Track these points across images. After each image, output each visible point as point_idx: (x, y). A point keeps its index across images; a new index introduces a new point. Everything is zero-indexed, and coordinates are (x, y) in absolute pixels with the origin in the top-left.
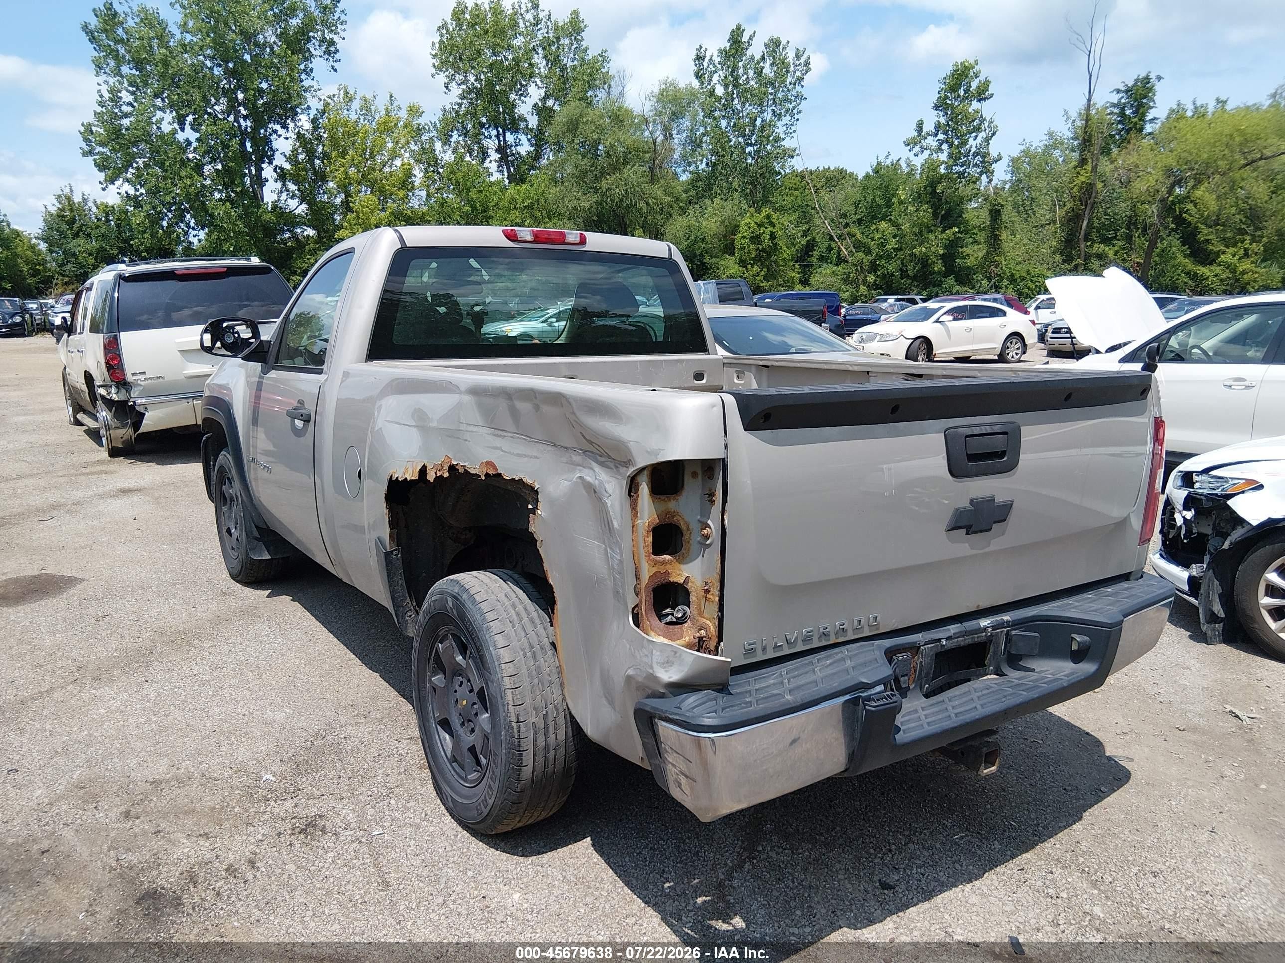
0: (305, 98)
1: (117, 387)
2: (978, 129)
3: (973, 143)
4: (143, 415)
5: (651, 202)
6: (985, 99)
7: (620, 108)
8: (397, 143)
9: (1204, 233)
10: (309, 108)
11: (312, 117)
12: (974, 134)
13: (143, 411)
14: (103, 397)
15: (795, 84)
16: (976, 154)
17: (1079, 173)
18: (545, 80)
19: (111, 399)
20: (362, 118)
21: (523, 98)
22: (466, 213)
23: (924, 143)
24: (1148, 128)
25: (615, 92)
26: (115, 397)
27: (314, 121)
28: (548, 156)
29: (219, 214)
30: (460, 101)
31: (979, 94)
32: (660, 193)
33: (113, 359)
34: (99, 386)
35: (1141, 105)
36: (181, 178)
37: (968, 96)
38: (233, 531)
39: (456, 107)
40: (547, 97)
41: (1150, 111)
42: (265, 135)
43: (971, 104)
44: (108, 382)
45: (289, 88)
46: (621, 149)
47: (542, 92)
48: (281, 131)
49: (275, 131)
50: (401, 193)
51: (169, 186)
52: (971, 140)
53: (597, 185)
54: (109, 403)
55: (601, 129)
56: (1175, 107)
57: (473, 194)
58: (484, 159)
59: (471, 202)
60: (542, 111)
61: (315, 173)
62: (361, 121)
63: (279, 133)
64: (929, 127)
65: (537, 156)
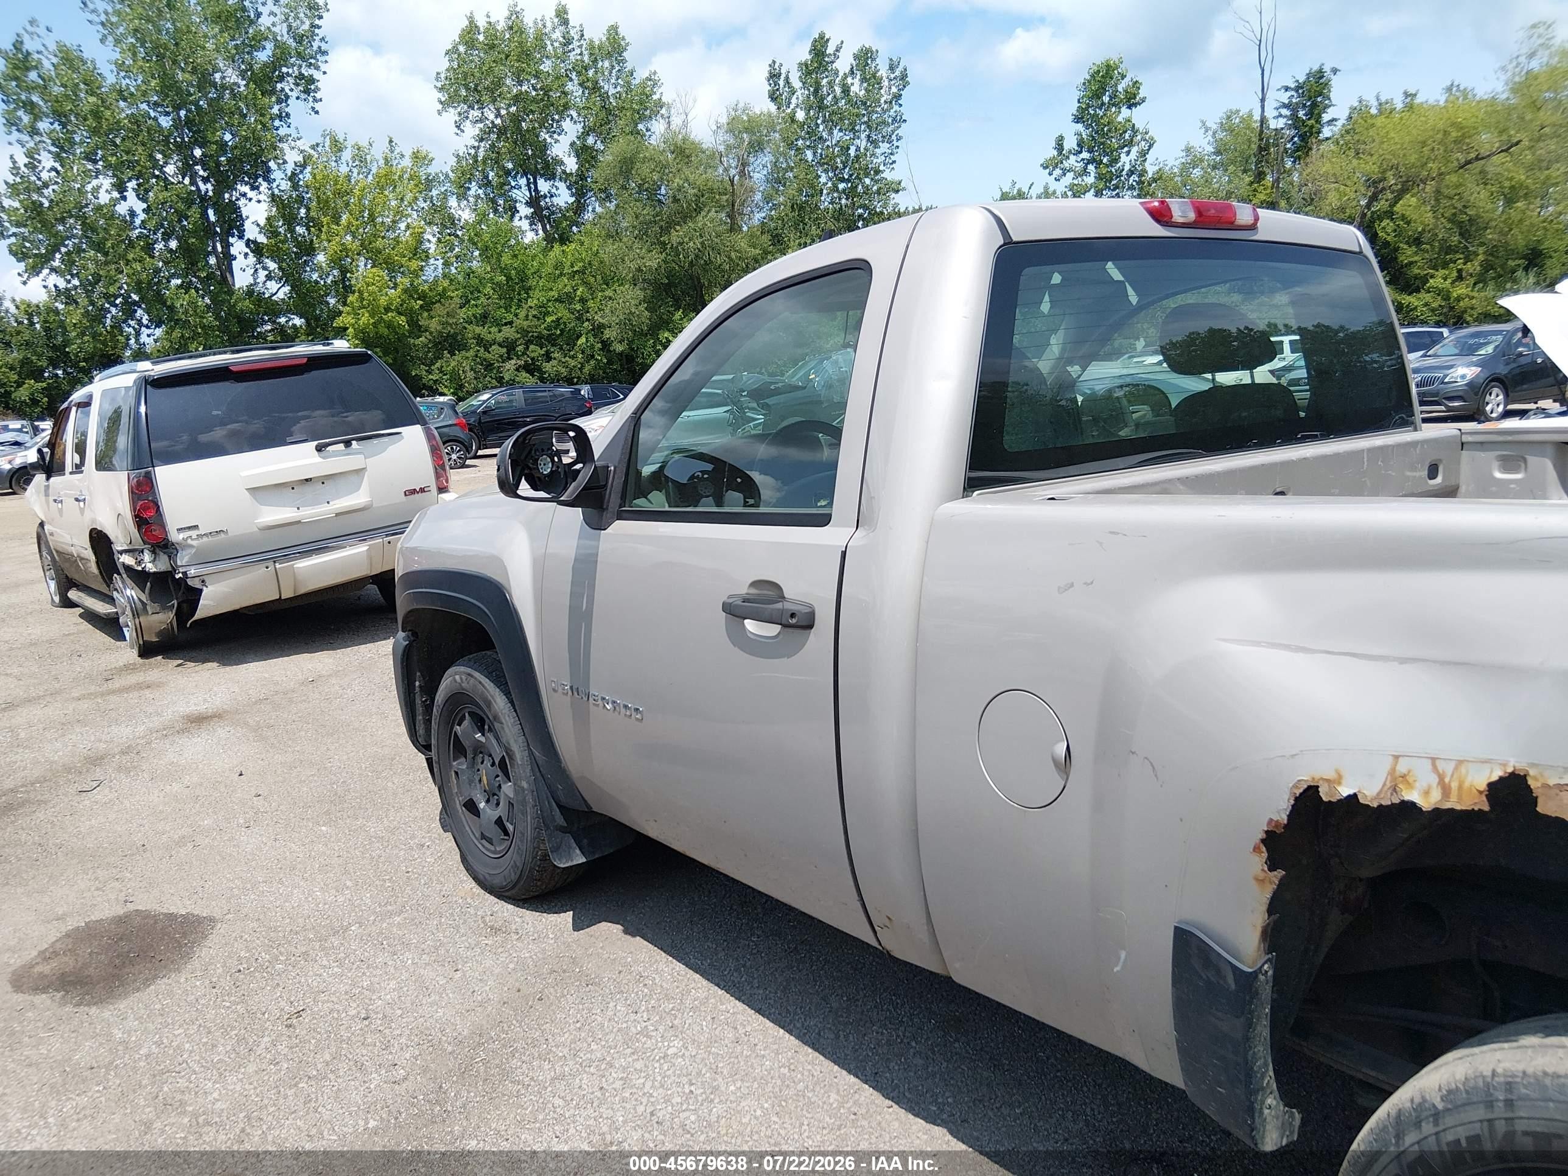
0: (282, 150)
1: (153, 552)
2: (1130, 143)
3: (1126, 160)
4: (201, 591)
5: (734, 257)
6: (1135, 105)
7: (684, 140)
8: (402, 199)
9: (1407, 254)
10: (285, 162)
11: (289, 174)
12: (1126, 149)
13: (199, 586)
14: (128, 569)
15: (891, 102)
16: (1131, 173)
17: (1255, 190)
18: (584, 112)
19: (143, 571)
20: (355, 171)
21: (555, 136)
22: (498, 284)
23: (1066, 164)
24: (1326, 132)
25: (676, 121)
26: (150, 567)
27: (293, 178)
28: (595, 208)
29: (182, 305)
30: (476, 144)
31: (1129, 100)
32: (743, 244)
33: (145, 508)
34: (121, 552)
35: (1314, 105)
36: (128, 262)
37: (1115, 103)
38: (482, 805)
39: (473, 152)
40: (586, 133)
41: (1328, 110)
42: (230, 201)
43: (1120, 112)
44: (138, 543)
45: (259, 139)
46: (691, 191)
47: (579, 127)
48: (251, 194)
49: (244, 195)
50: (414, 265)
51: (113, 273)
52: (1123, 156)
53: (664, 239)
54: (140, 577)
55: (663, 167)
56: (1356, 104)
57: (506, 259)
58: (512, 217)
59: (503, 270)
60: (583, 152)
61: (298, 245)
62: (355, 174)
63: (249, 196)
64: (1070, 143)
65: (579, 207)
